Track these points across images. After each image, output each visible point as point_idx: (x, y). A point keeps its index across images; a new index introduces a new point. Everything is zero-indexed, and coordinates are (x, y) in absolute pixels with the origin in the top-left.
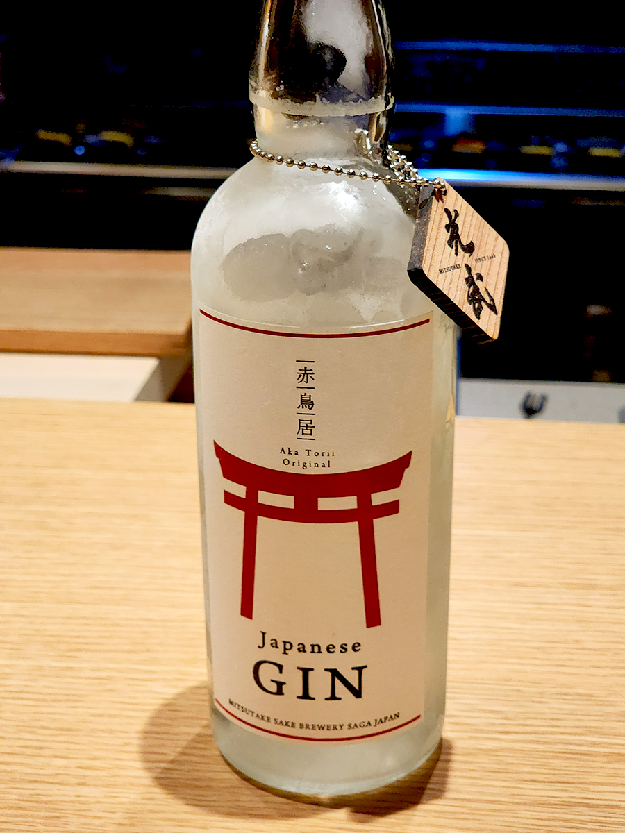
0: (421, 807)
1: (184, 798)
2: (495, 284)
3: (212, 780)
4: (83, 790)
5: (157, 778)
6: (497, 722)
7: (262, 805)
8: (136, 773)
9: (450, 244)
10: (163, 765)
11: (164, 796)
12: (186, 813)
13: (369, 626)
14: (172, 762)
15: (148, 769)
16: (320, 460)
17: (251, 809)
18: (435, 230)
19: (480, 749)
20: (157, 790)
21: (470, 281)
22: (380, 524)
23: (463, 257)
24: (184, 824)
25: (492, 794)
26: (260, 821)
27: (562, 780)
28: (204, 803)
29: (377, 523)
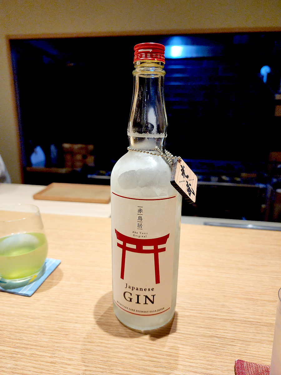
0: (170, 335)
1: (103, 329)
2: (194, 188)
3: (112, 323)
4: (76, 325)
5: (97, 321)
6: (189, 306)
7: (125, 333)
8: (91, 319)
9: (182, 175)
10: (99, 317)
11: (98, 328)
12: (104, 334)
13: (156, 283)
14: (102, 316)
15: (95, 318)
16: (144, 235)
17: (122, 334)
18: (178, 170)
19: (185, 315)
20: (97, 326)
21: (187, 185)
22: (160, 254)
23: (186, 179)
24: (102, 339)
25: (190, 332)
26: (124, 338)
27: (209, 327)
28: (109, 331)
29: (159, 254)
